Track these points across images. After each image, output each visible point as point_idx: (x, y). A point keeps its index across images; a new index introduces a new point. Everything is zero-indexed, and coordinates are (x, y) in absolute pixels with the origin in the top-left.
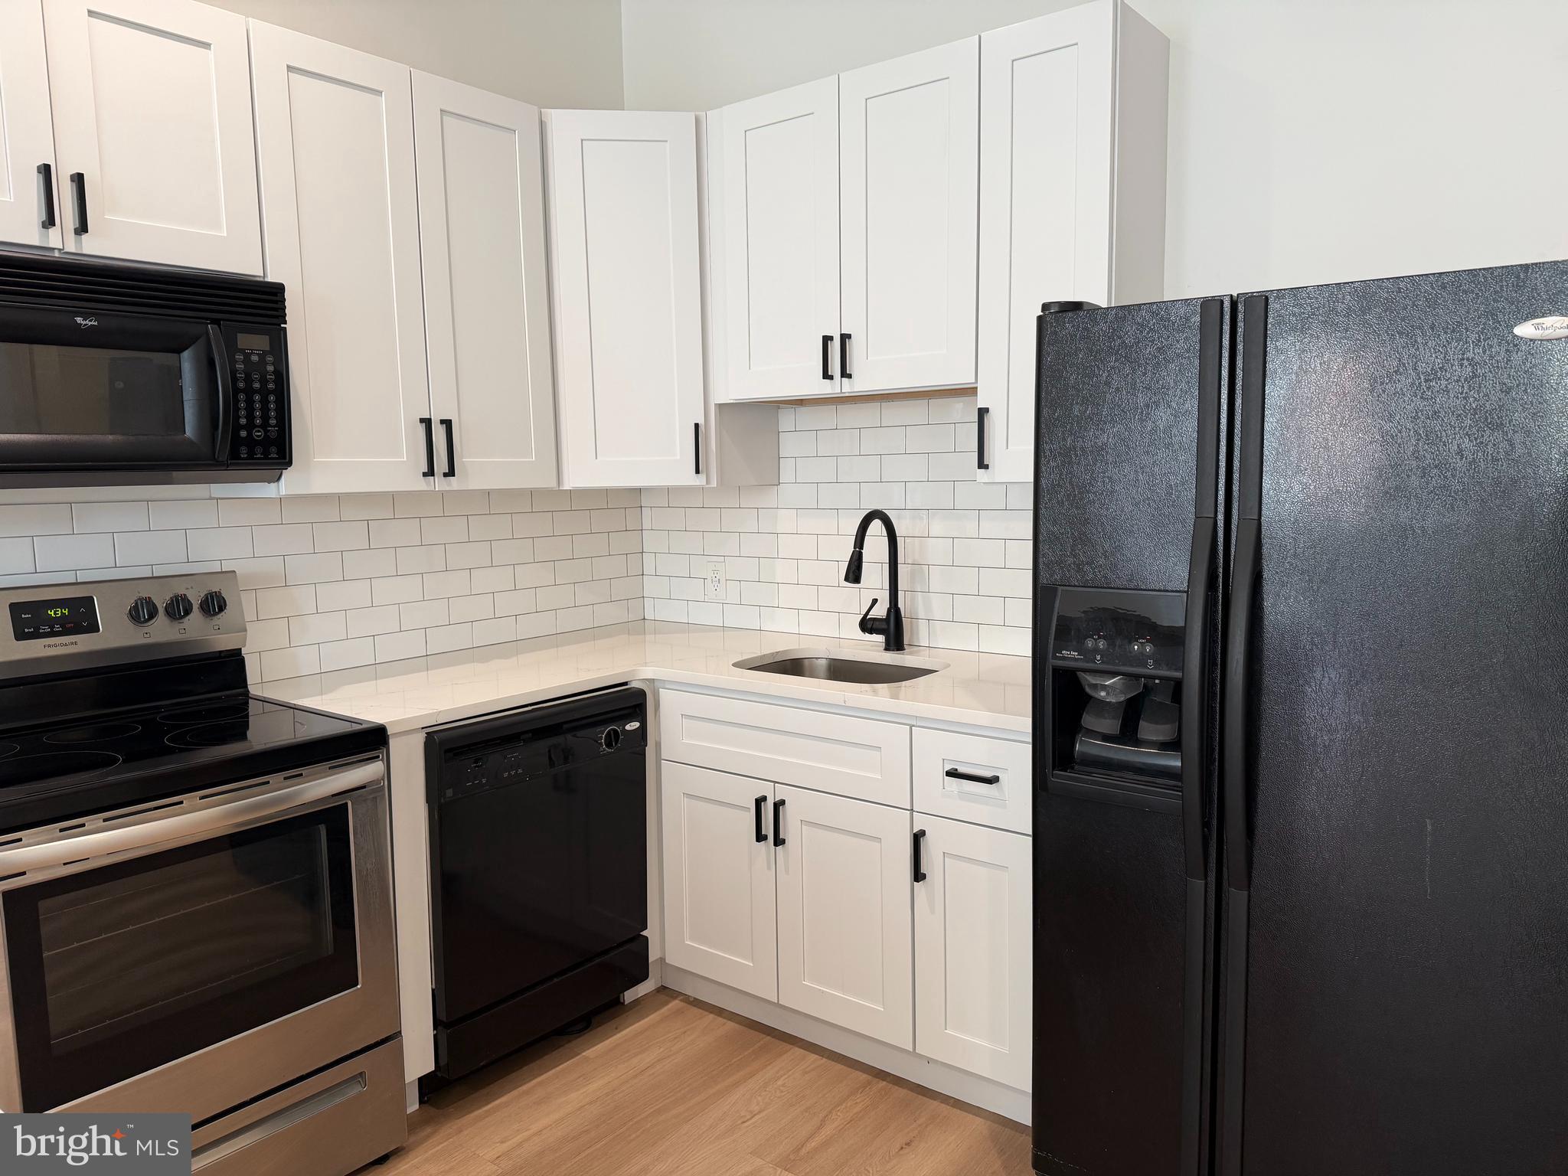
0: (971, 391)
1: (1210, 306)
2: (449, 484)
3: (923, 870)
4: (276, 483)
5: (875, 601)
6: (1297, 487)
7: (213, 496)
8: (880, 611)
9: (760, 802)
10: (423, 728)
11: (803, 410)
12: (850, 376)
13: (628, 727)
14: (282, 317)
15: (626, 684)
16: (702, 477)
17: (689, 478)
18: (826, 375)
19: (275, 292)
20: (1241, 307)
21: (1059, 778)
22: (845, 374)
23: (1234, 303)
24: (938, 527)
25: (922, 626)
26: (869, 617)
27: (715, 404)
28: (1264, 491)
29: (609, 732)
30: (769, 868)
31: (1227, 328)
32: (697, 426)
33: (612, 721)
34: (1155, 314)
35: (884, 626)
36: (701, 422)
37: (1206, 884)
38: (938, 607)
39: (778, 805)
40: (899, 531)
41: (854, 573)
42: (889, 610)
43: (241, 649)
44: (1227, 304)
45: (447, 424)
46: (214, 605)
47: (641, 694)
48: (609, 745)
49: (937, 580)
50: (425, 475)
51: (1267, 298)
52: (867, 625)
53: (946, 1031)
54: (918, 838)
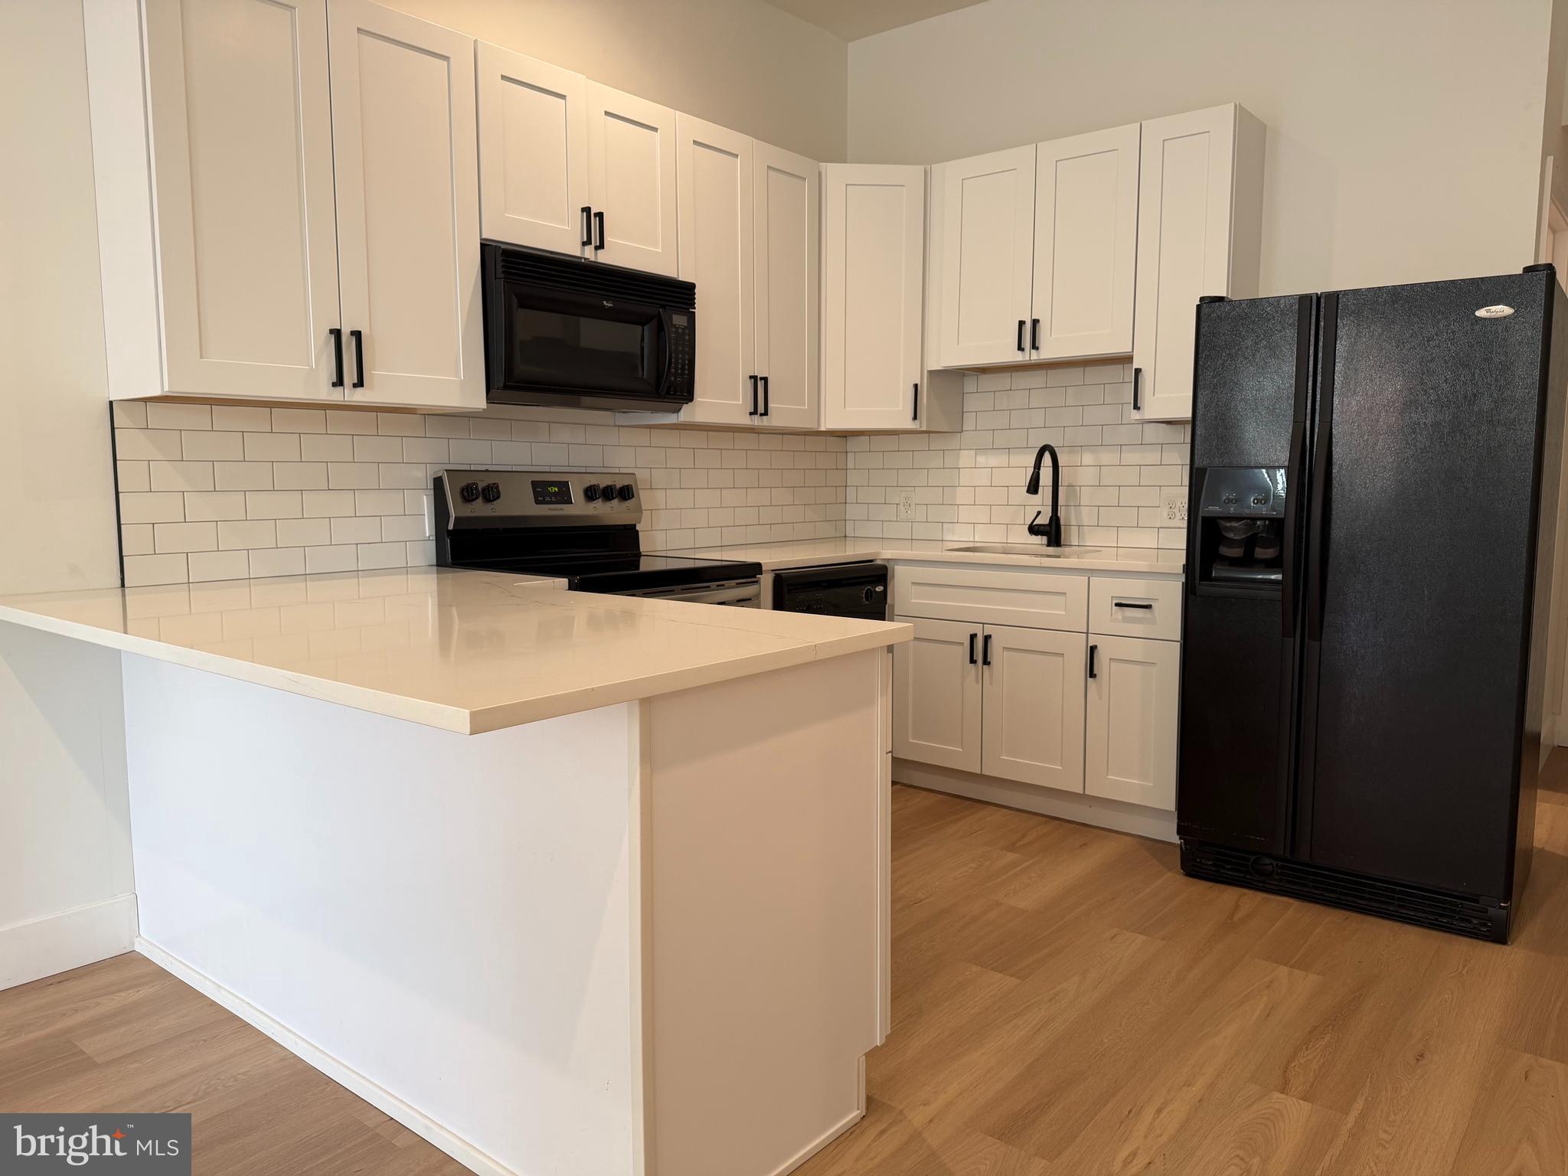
0: (1127, 359)
1: (1305, 300)
2: (762, 421)
3: (1095, 672)
4: (675, 415)
5: (1039, 513)
6: (1354, 403)
7: (617, 424)
8: (1044, 520)
9: (973, 637)
10: (773, 570)
11: (984, 377)
12: (1037, 349)
13: (877, 589)
14: (693, 305)
15: (871, 561)
16: (917, 422)
17: (908, 424)
18: (1020, 348)
19: (690, 287)
20: (1322, 300)
21: (1204, 588)
22: (1034, 347)
23: (1319, 298)
24: (1088, 458)
25: (1074, 530)
26: (1034, 523)
27: (928, 371)
28: (1335, 405)
29: (868, 589)
30: (977, 682)
31: (1314, 312)
32: (916, 386)
33: (869, 583)
34: (1270, 304)
35: (1048, 528)
36: (919, 383)
37: (1294, 641)
38: (1087, 516)
39: (987, 638)
40: (1061, 463)
41: (1033, 487)
42: (1051, 518)
43: (635, 525)
44: (1314, 298)
45: (765, 379)
46: (626, 493)
47: (885, 568)
48: (867, 600)
49: (1085, 496)
50: (751, 414)
51: (1338, 295)
52: (1034, 530)
53: (1109, 777)
54: (1093, 649)
